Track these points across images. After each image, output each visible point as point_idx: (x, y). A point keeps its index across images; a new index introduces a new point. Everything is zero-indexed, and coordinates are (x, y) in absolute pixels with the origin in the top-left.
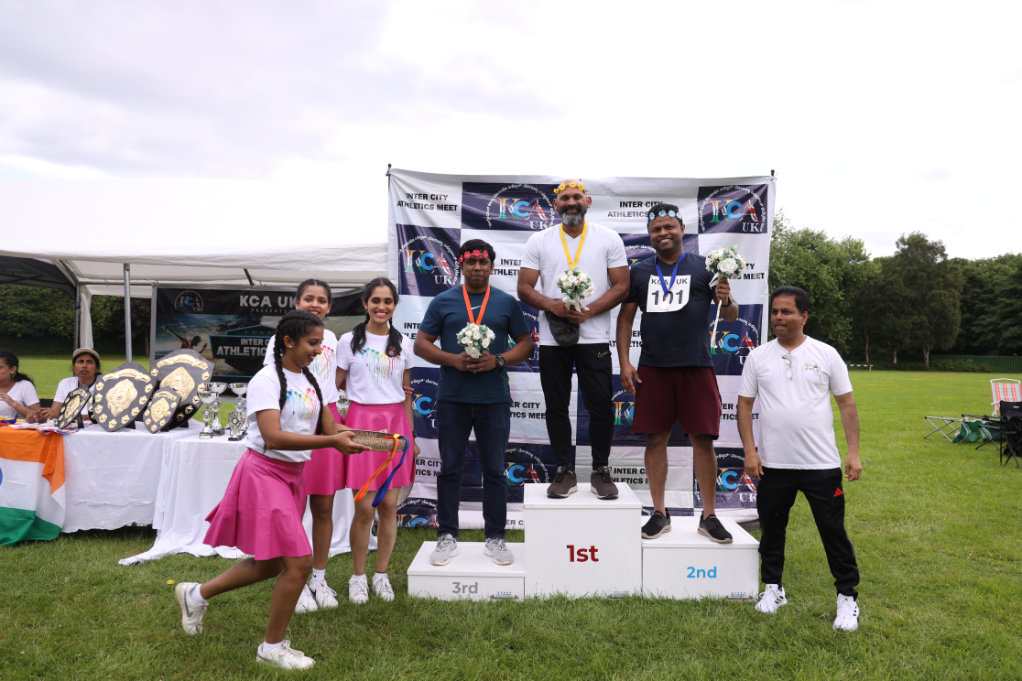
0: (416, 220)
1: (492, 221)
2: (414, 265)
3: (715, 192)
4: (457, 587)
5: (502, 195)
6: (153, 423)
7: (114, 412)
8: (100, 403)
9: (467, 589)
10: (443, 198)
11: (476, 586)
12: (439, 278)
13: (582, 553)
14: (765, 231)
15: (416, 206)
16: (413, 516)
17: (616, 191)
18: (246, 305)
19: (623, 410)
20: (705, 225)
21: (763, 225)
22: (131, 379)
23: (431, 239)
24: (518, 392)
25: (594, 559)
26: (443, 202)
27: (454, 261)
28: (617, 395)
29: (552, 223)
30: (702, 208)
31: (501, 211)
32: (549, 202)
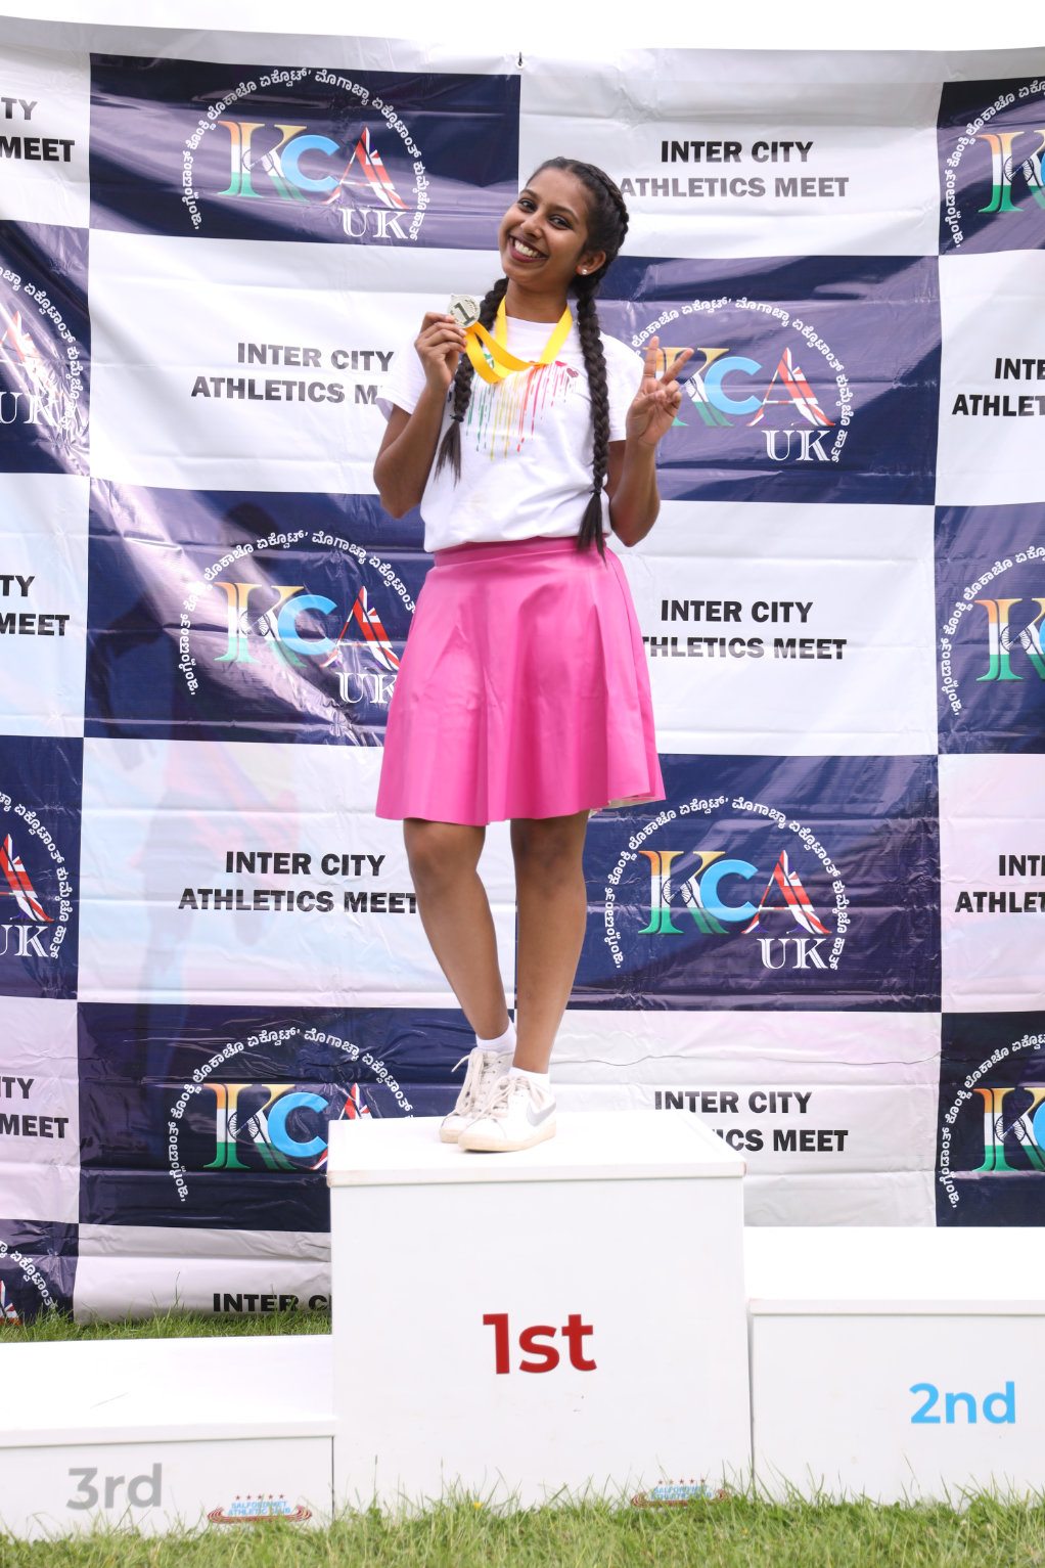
1: (200, 205)
3: (1003, 103)
4: (83, 1486)
5: (239, 110)
9: (121, 1492)
10: (18, 111)
11: (156, 1480)
12: (8, 400)
13: (537, 1340)
17: (646, 100)
19: (679, 878)
20: (961, 223)
24: (302, 817)
25: (581, 1364)
26: (19, 128)
27: (63, 346)
28: (649, 830)
29: (419, 217)
30: (955, 160)
31: (235, 167)
32: (408, 141)
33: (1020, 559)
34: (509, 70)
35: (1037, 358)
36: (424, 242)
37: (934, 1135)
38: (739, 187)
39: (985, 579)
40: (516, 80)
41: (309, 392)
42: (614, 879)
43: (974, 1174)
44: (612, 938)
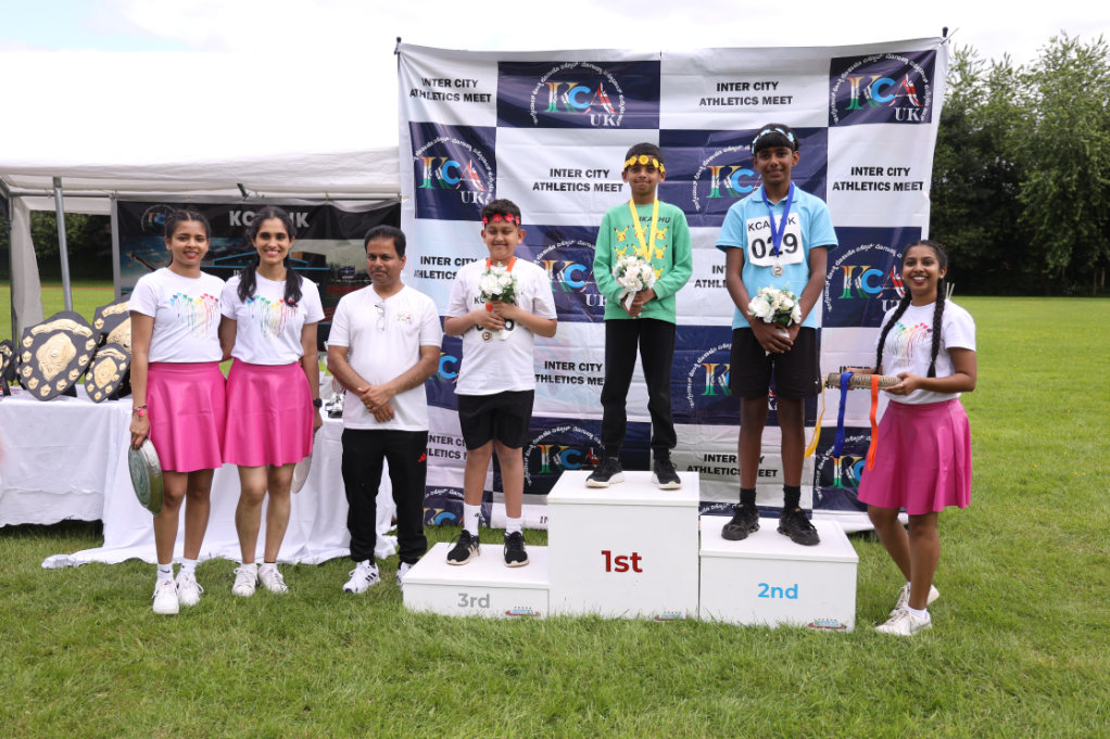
0: (435, 115)
1: (537, 116)
2: (434, 178)
3: (856, 65)
4: (463, 600)
5: (553, 78)
6: (96, 389)
7: (48, 376)
8: (29, 364)
9: (476, 602)
10: (471, 84)
11: (487, 599)
12: (466, 195)
13: (621, 561)
14: (929, 120)
15: (436, 96)
16: (438, 511)
17: (711, 68)
18: (238, 223)
19: (717, 375)
20: (838, 115)
21: (925, 110)
22: (68, 333)
23: (455, 141)
24: (572, 349)
25: (636, 569)
26: (472, 90)
27: (487, 171)
28: (707, 355)
29: (620, 117)
30: (836, 89)
31: (551, 101)
32: (617, 87)
33: (858, 250)
34: (657, 59)
35: (869, 166)
36: (623, 126)
37: (812, 473)
38: (748, 101)
39: (844, 257)
40: (658, 63)
41: (576, 187)
42: (692, 374)
43: (830, 488)
44: (690, 397)
